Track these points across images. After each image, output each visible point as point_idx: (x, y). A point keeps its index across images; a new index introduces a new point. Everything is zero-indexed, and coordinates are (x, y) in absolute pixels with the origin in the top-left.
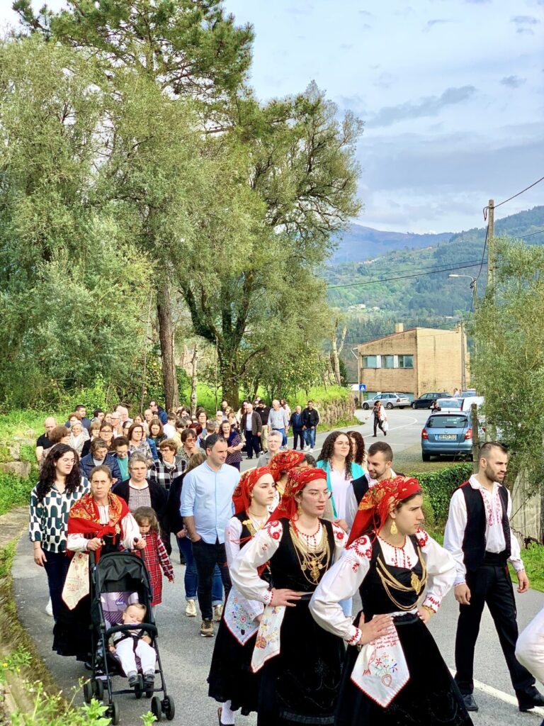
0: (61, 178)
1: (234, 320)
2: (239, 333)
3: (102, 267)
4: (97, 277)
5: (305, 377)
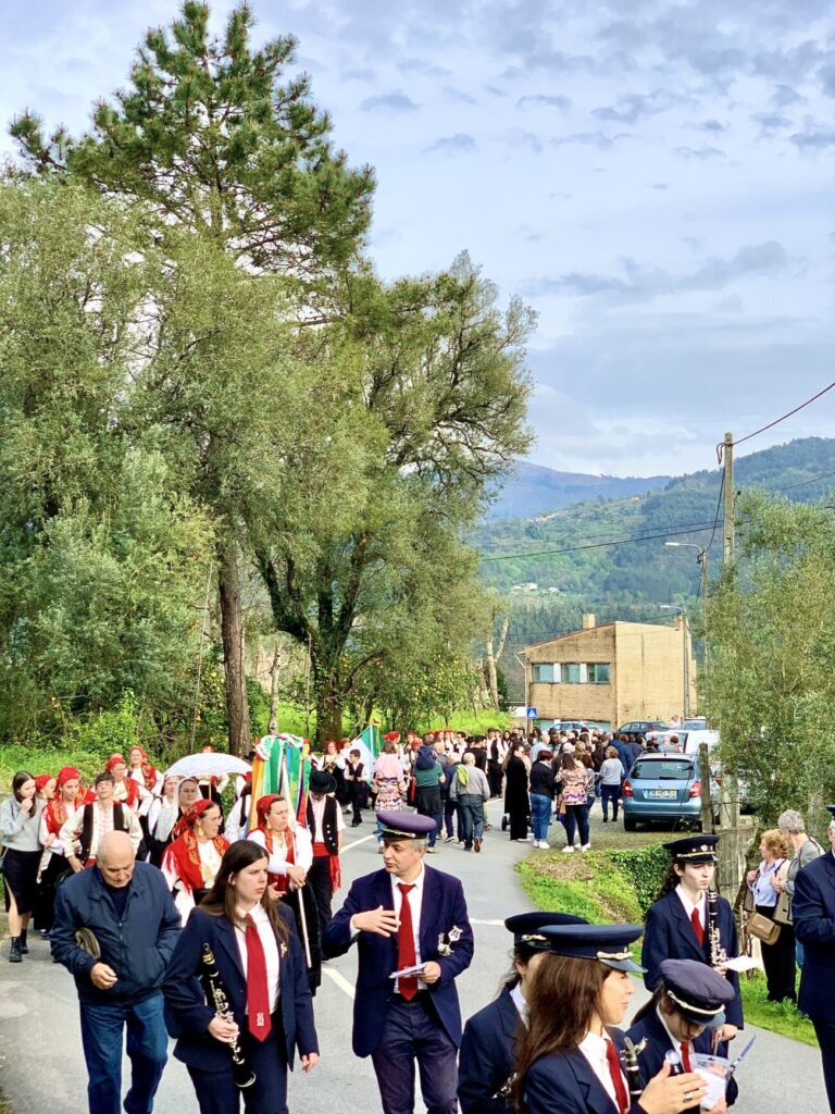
0: (78, 392)
1: (337, 609)
2: (344, 628)
3: (138, 526)
4: (131, 542)
5: (444, 697)
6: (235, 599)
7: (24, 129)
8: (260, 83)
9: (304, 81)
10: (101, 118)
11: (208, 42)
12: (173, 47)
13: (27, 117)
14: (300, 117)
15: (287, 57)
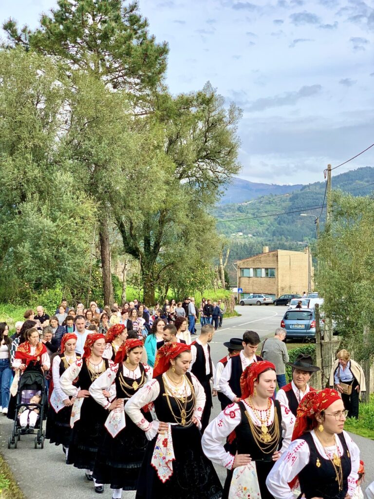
0: (34, 145)
1: (152, 244)
2: (155, 252)
3: (62, 206)
4: (58, 214)
5: (200, 283)
6: (106, 239)
7: (9, 27)
8: (115, 5)
9: (136, 3)
10: (44, 21)
13: (11, 21)
14: (134, 20)
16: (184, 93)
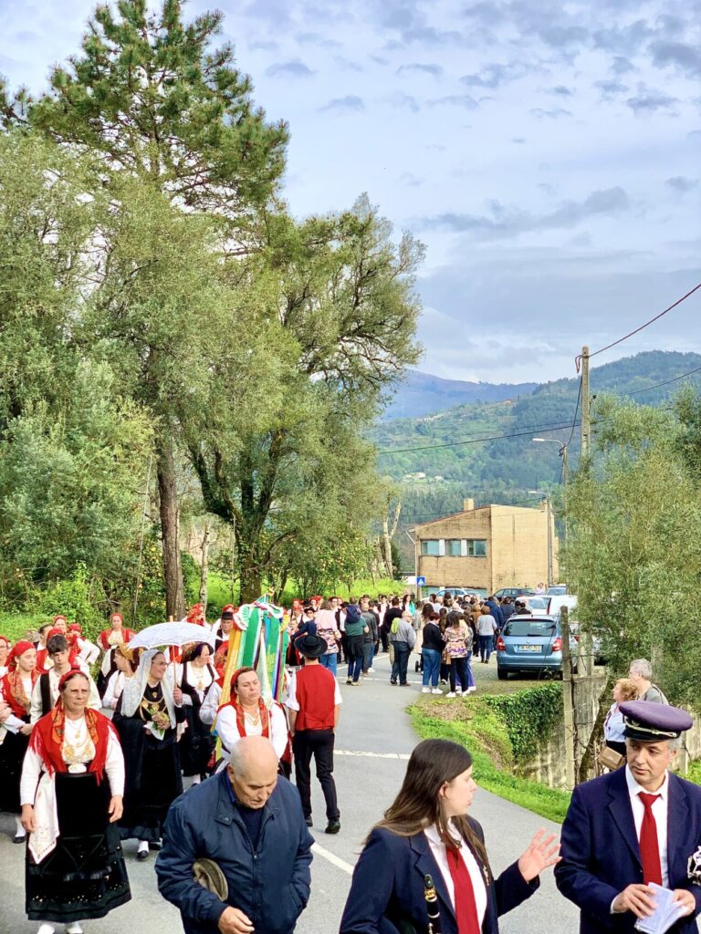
0: (38, 311)
1: (257, 494)
2: (263, 510)
3: (89, 425)
4: (83, 438)
5: (346, 567)
6: (171, 486)
8: (192, 51)
9: (229, 49)
10: (57, 80)
11: (147, 16)
12: (118, 20)
14: (225, 80)
15: (215, 29)
16: (317, 215)
